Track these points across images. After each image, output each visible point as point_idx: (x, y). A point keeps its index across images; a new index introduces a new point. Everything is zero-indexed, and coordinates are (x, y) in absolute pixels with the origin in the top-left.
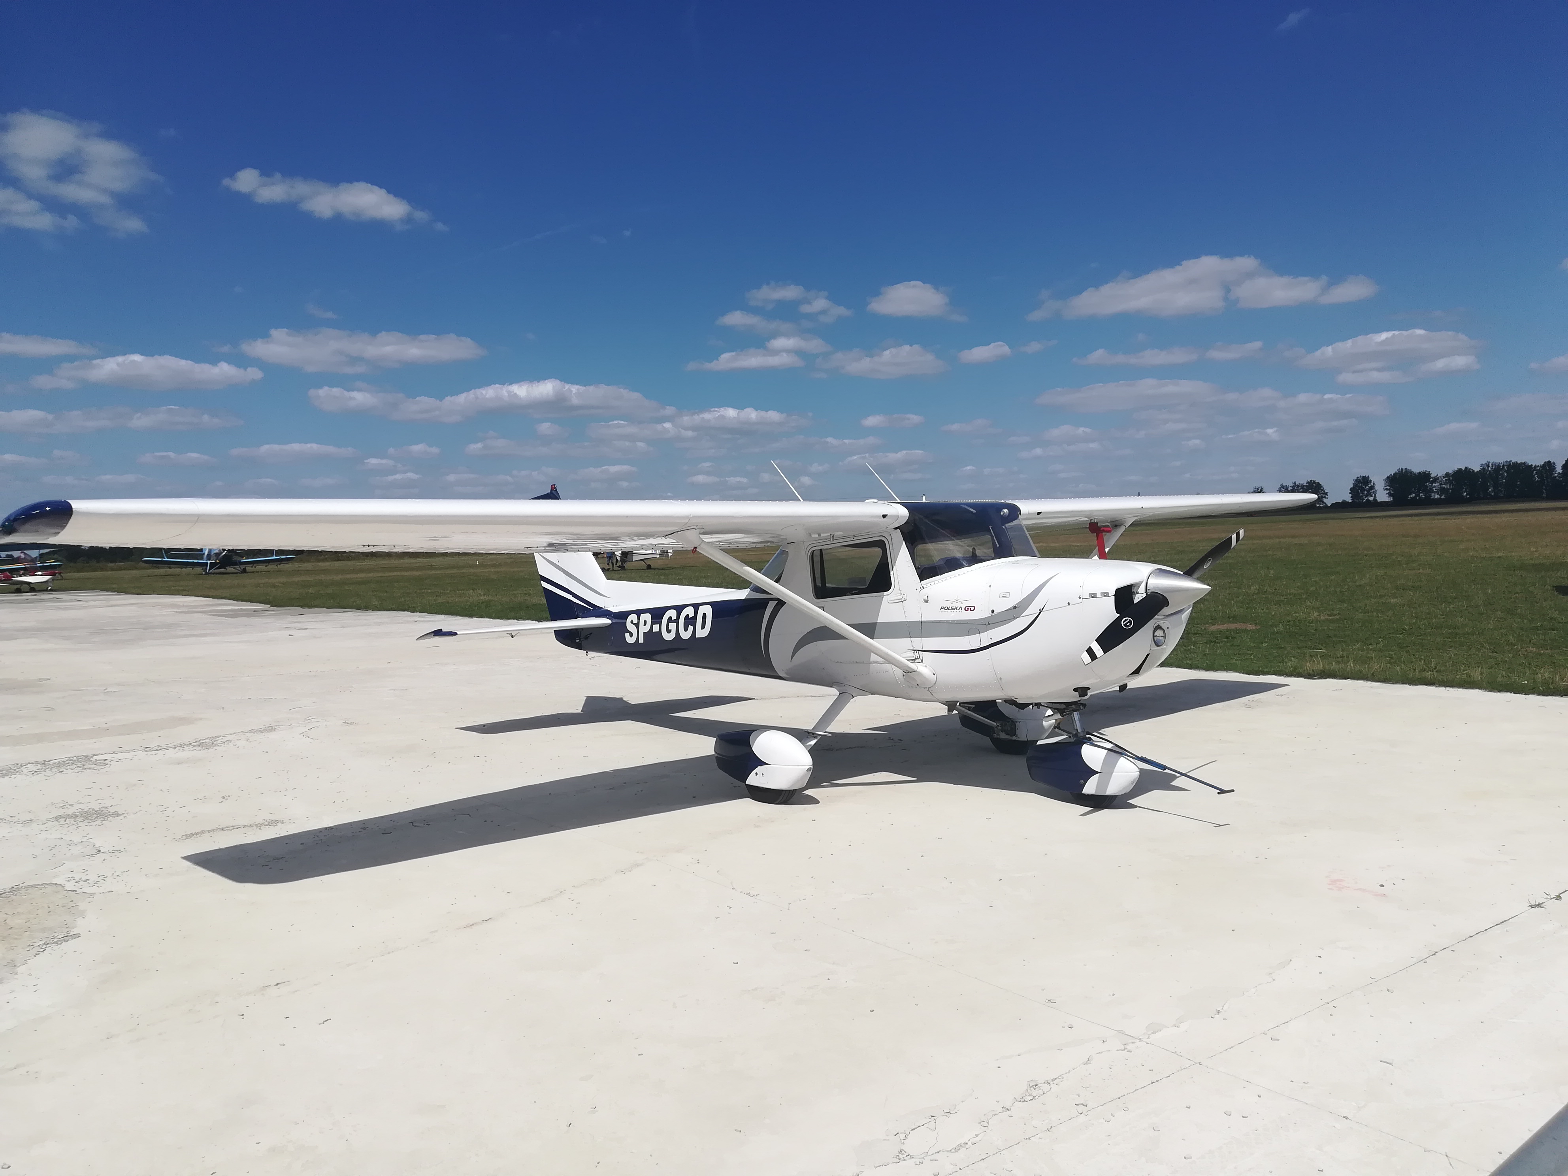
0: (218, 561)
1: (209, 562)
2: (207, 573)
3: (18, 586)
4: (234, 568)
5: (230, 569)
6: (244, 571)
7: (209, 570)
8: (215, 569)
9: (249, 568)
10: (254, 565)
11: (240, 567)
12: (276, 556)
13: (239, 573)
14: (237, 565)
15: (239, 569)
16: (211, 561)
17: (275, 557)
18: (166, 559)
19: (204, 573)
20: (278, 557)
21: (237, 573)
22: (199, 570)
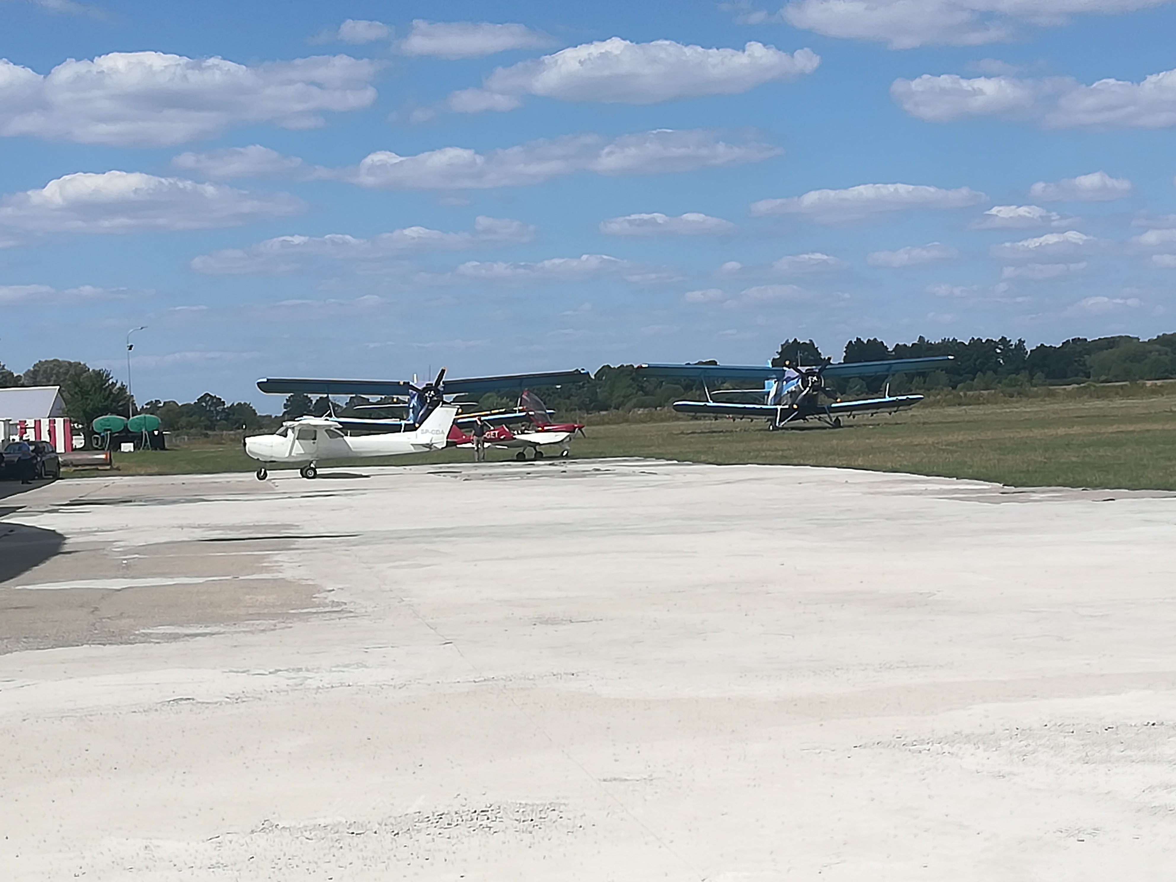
0: (795, 406)
1: (779, 407)
2: (776, 428)
3: (521, 450)
4: (819, 419)
5: (812, 421)
6: (837, 424)
7: (780, 421)
8: (789, 421)
9: (844, 418)
10: (854, 413)
11: (829, 416)
12: (890, 397)
13: (829, 428)
14: (826, 413)
15: (828, 420)
16: (781, 407)
17: (888, 399)
18: (711, 404)
19: (771, 428)
20: (894, 398)
21: (825, 428)
22: (762, 421)
